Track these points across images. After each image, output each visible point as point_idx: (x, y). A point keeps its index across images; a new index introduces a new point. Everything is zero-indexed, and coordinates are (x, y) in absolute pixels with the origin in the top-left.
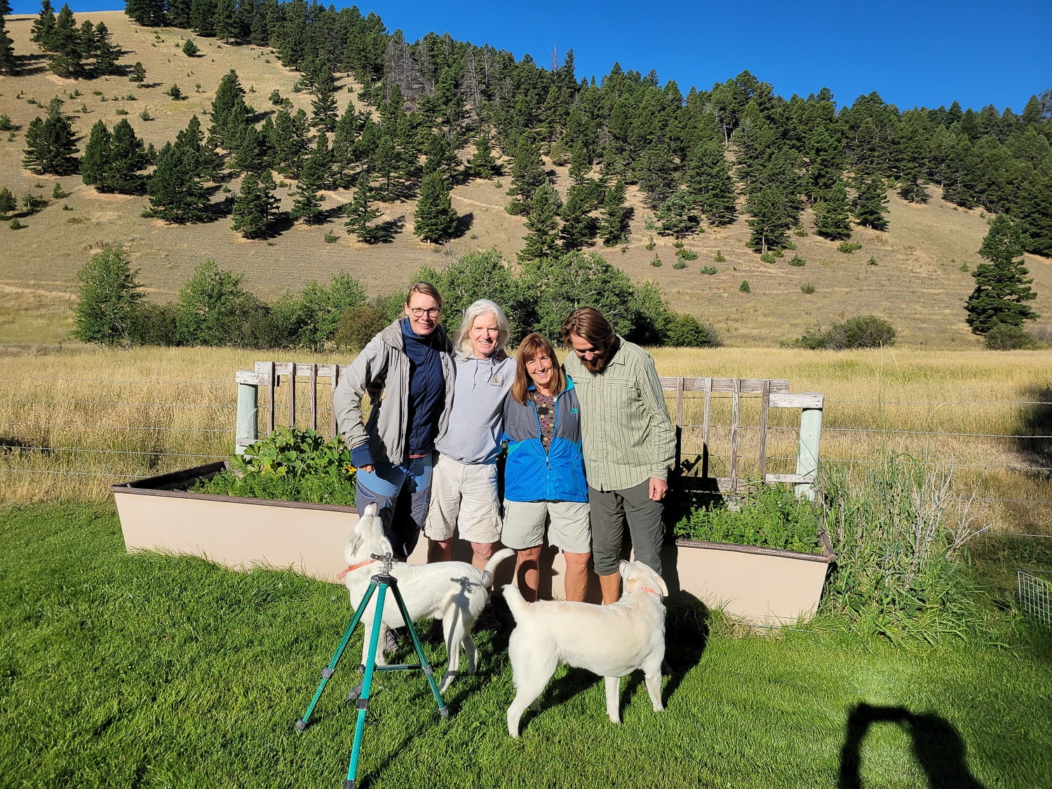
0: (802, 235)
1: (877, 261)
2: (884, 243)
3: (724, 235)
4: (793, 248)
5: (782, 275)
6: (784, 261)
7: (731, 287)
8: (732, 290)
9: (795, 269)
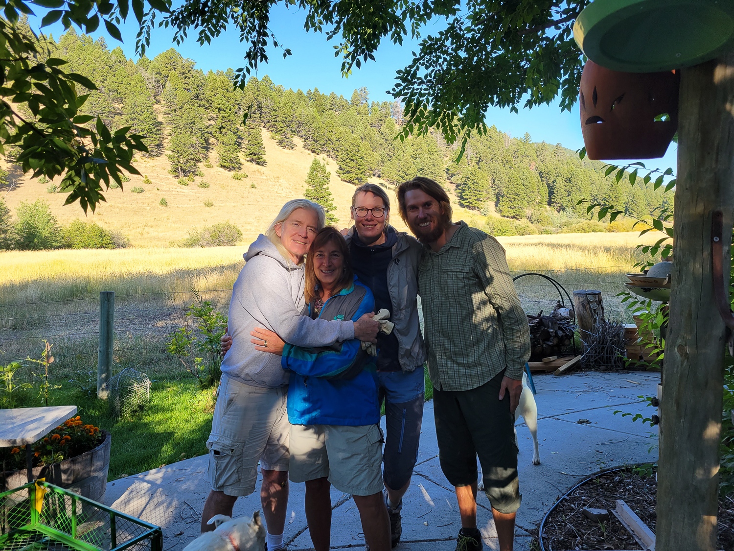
0: (210, 166)
1: (256, 185)
2: (262, 174)
3: (152, 165)
4: (202, 176)
5: (192, 194)
6: (195, 184)
7: (154, 202)
8: (154, 204)
9: (202, 190)
